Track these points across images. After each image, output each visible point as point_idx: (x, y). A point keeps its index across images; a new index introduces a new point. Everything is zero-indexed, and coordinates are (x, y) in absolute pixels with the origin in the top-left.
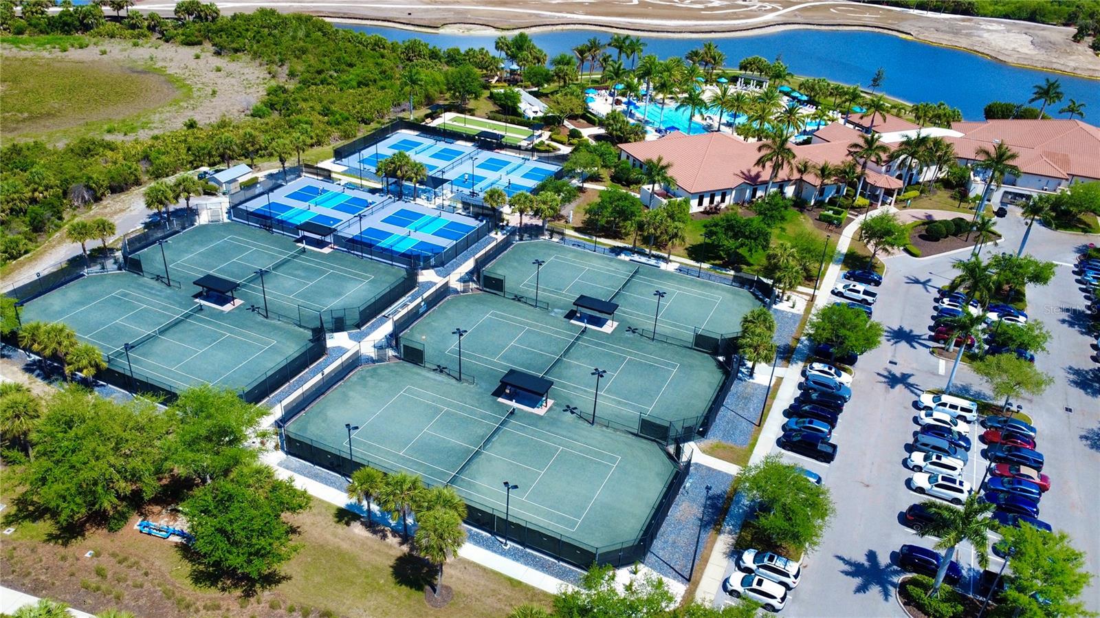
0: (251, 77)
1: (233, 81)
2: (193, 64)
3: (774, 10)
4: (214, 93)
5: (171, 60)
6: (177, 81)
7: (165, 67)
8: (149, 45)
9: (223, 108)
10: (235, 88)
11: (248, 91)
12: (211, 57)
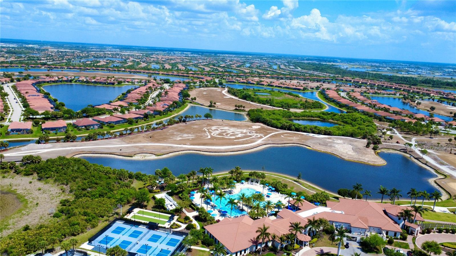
0: (54, 193)
1: (46, 195)
2: (28, 187)
3: (261, 137)
4: (37, 204)
5: (19, 185)
6: (21, 197)
7: (16, 189)
8: (10, 177)
9: (41, 213)
10: (47, 200)
11: (52, 201)
12: (37, 182)
